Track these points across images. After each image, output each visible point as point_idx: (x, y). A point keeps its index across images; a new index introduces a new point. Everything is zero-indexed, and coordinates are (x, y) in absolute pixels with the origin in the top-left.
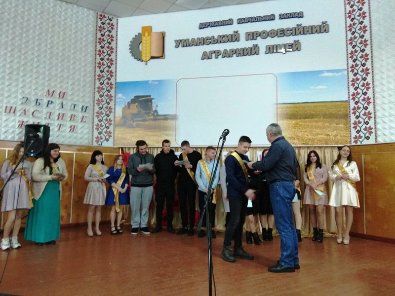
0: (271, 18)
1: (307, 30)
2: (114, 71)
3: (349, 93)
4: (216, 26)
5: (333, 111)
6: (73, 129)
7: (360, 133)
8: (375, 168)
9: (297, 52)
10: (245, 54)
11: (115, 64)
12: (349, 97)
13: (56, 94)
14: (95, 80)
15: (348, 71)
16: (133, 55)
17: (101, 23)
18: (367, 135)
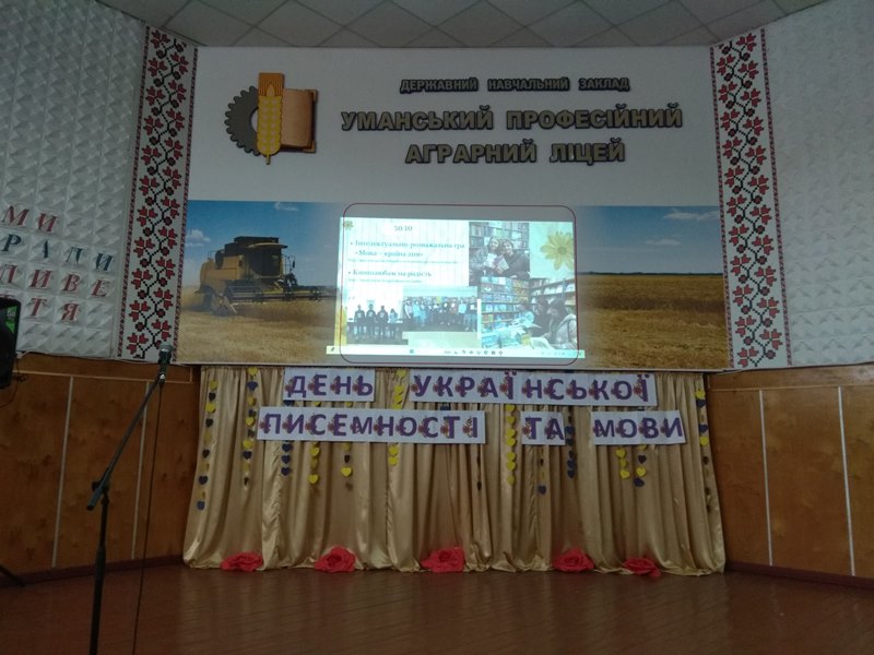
0: (561, 85)
1: (639, 118)
2: (182, 172)
3: (725, 257)
4: (441, 90)
5: (693, 294)
6: (70, 312)
7: (754, 344)
8: (790, 421)
9: (616, 162)
10: (506, 158)
11: (185, 155)
12: (726, 267)
13: (32, 220)
16: (233, 139)
17: (157, 53)
18: (768, 349)
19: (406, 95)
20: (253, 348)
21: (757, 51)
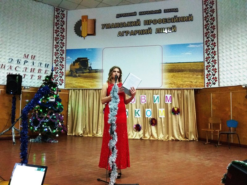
0: (159, 12)
1: (181, 19)
2: (65, 43)
3: (204, 57)
4: (127, 16)
5: (194, 68)
6: (40, 78)
7: (210, 81)
8: (218, 102)
9: (174, 32)
10: (144, 33)
11: (65, 38)
12: (204, 60)
13: (30, 57)
14: (53, 48)
15: (204, 44)
16: (76, 33)
17: (57, 13)
18: (214, 82)
19: (118, 18)
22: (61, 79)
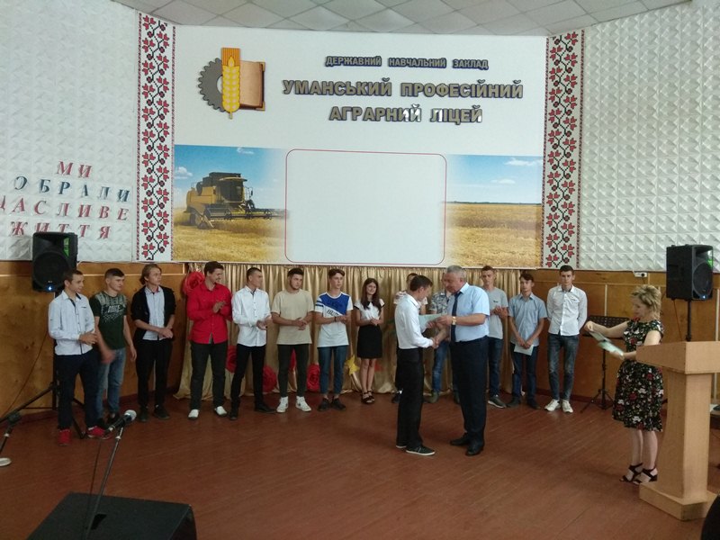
0: (440, 64)
1: (493, 91)
2: (169, 124)
3: (544, 192)
4: (355, 65)
5: (521, 217)
6: (105, 233)
7: (557, 253)
9: (476, 123)
10: (400, 118)
12: (543, 199)
13: (75, 170)
14: (139, 141)
15: (545, 160)
16: (204, 99)
17: (148, 34)
18: (565, 257)
19: (330, 68)
20: (226, 252)
21: (578, 45)
22: (163, 233)
